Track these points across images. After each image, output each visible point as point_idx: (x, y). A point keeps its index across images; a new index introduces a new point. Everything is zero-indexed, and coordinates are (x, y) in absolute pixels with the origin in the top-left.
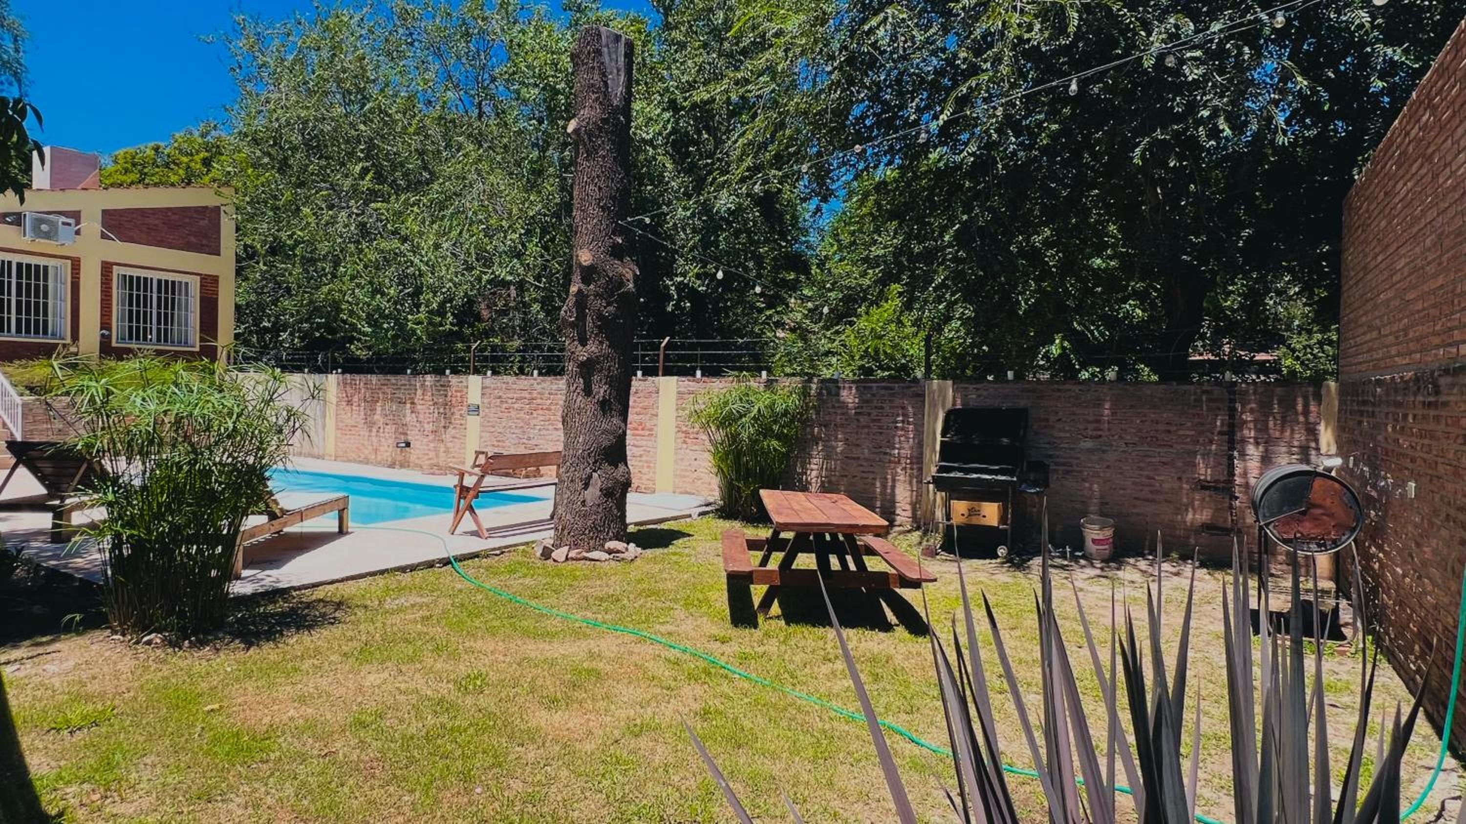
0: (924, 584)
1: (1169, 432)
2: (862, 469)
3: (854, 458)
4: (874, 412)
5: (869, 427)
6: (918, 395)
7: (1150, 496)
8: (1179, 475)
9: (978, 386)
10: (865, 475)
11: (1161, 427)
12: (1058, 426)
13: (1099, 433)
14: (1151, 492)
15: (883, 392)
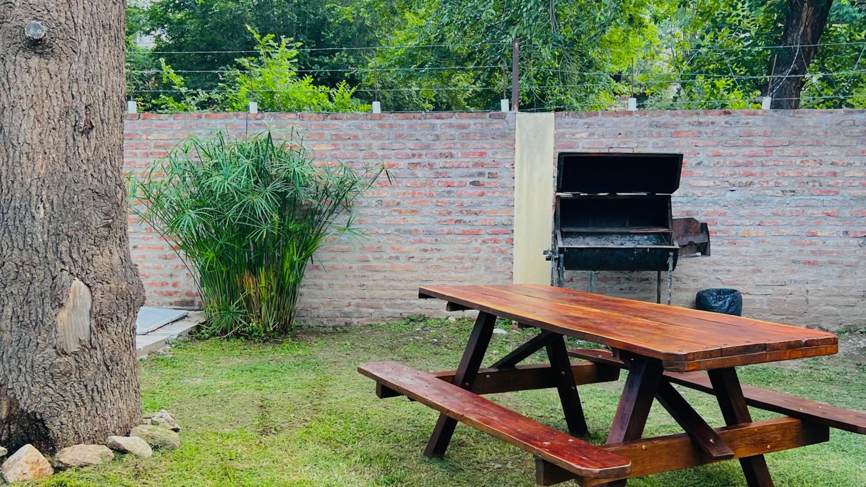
0: (834, 432)
1: (835, 174)
2: (422, 246)
3: (410, 232)
4: (440, 162)
5: (431, 185)
6: (503, 136)
7: (812, 259)
8: (845, 228)
9: (589, 120)
10: (427, 255)
11: (826, 169)
12: (700, 171)
13: (749, 179)
14: (813, 252)
15: (453, 131)
